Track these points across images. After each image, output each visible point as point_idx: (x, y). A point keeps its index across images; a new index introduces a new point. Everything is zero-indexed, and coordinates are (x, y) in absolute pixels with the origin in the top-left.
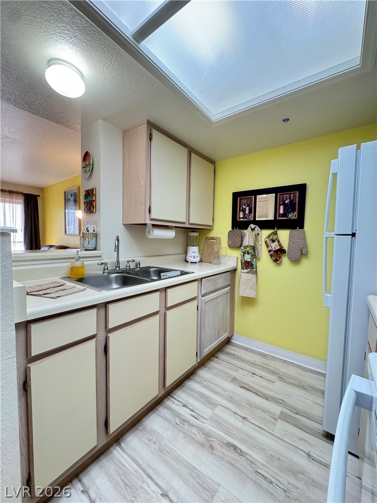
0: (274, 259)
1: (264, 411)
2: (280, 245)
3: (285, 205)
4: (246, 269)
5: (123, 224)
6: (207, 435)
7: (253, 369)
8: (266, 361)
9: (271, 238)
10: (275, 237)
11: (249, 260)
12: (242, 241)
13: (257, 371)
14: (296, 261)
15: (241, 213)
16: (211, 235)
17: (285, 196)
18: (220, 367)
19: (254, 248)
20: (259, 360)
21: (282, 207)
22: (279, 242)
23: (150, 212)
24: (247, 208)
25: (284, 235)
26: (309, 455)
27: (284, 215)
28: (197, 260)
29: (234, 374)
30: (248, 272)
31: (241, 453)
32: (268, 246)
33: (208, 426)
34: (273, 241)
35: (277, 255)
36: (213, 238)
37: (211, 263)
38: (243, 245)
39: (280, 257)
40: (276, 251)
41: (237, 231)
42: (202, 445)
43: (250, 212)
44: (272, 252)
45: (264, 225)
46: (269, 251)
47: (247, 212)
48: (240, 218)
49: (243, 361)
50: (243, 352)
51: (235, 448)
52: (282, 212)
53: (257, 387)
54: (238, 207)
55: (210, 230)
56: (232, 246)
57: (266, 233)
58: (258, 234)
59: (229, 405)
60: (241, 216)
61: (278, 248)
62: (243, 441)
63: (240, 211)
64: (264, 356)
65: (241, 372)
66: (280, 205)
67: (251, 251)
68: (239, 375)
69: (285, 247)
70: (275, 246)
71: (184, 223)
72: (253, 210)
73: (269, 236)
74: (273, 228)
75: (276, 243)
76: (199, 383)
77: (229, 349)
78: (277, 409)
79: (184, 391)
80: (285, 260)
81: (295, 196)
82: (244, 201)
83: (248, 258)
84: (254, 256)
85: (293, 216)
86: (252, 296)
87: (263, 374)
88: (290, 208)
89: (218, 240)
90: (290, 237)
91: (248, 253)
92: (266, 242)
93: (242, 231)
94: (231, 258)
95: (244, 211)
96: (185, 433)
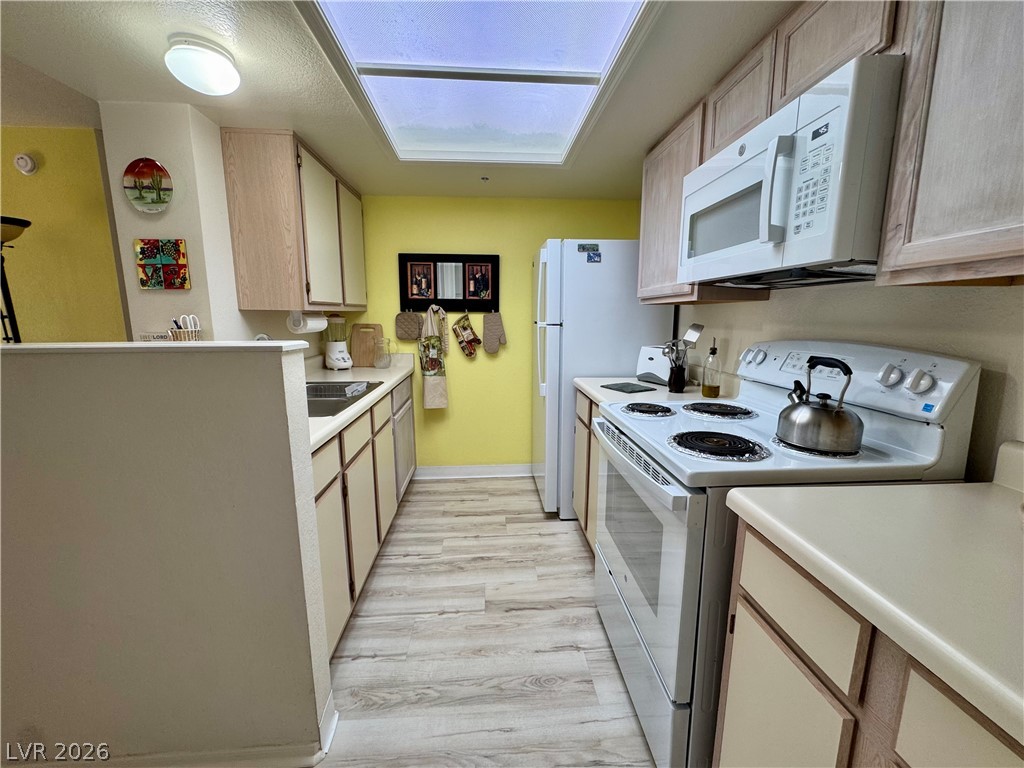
0: (467, 352)
1: (490, 524)
2: (474, 333)
3: (475, 279)
4: (433, 369)
5: (240, 310)
6: (450, 563)
7: (459, 497)
8: (469, 485)
9: (461, 325)
10: (466, 323)
11: (435, 357)
12: (420, 329)
13: (465, 497)
14: (493, 353)
15: (415, 286)
16: (363, 320)
17: (475, 268)
18: (420, 509)
19: (440, 339)
20: (460, 487)
21: (472, 282)
22: (472, 329)
23: (308, 291)
24: (423, 280)
25: (477, 320)
26: (540, 534)
27: (475, 293)
28: (349, 363)
29: (442, 508)
30: (435, 374)
31: (489, 559)
32: (457, 336)
33: (446, 558)
34: (465, 329)
35: (470, 347)
36: (367, 326)
37: (374, 367)
38: (423, 336)
39: (475, 350)
40: (470, 342)
41: (411, 314)
42: (450, 571)
43: (429, 286)
44: (464, 344)
45: (450, 306)
46: (460, 343)
47: (424, 286)
48: (412, 294)
49: (441, 493)
50: (435, 485)
51: (482, 558)
52: (472, 289)
53: (473, 510)
54: (409, 277)
55: (360, 314)
56: (404, 336)
57: (453, 318)
58: (443, 319)
59: (455, 534)
60: (415, 292)
61: (472, 337)
62: (485, 551)
63: (412, 284)
64: (464, 481)
65: (447, 504)
66: (470, 280)
67: (437, 343)
68: (447, 507)
69: (480, 336)
70: (467, 335)
71: (338, 305)
72: (433, 284)
73: (458, 322)
74: (463, 311)
75: (469, 331)
76: (406, 531)
77: (417, 488)
78: (502, 518)
79: (393, 545)
80: (480, 352)
81: (487, 270)
82: (418, 269)
83: (433, 353)
84: (442, 351)
85: (486, 295)
86: (443, 407)
87: (472, 497)
88: (482, 284)
89: (377, 329)
90: (485, 322)
91: (434, 347)
92: (455, 331)
93: (419, 314)
94: (406, 357)
95: (419, 284)
96: (425, 573)
